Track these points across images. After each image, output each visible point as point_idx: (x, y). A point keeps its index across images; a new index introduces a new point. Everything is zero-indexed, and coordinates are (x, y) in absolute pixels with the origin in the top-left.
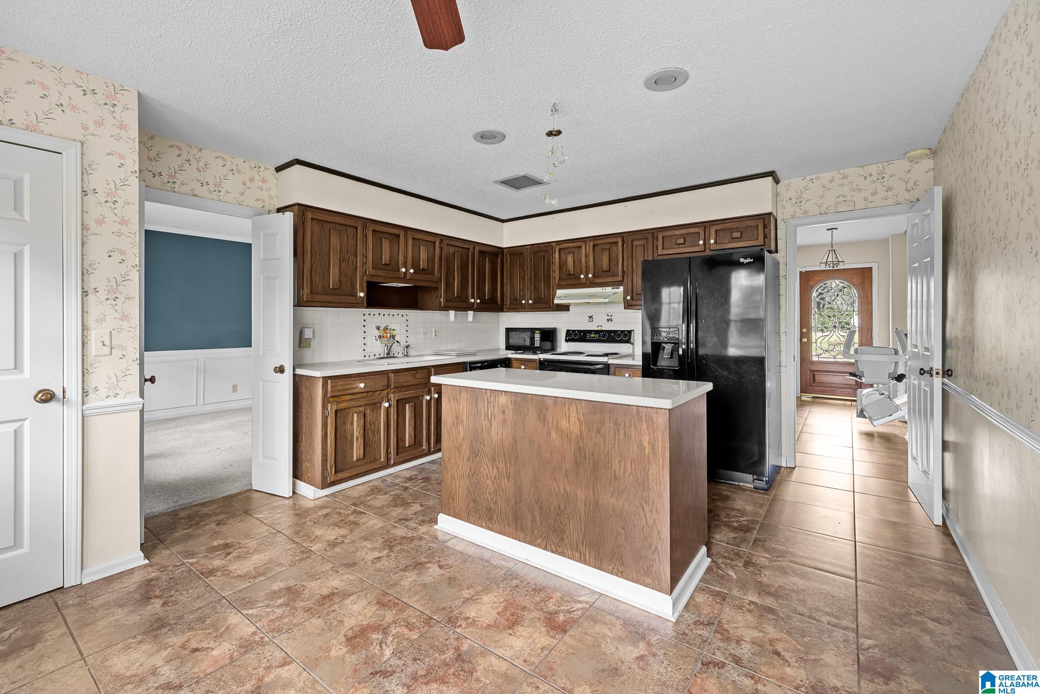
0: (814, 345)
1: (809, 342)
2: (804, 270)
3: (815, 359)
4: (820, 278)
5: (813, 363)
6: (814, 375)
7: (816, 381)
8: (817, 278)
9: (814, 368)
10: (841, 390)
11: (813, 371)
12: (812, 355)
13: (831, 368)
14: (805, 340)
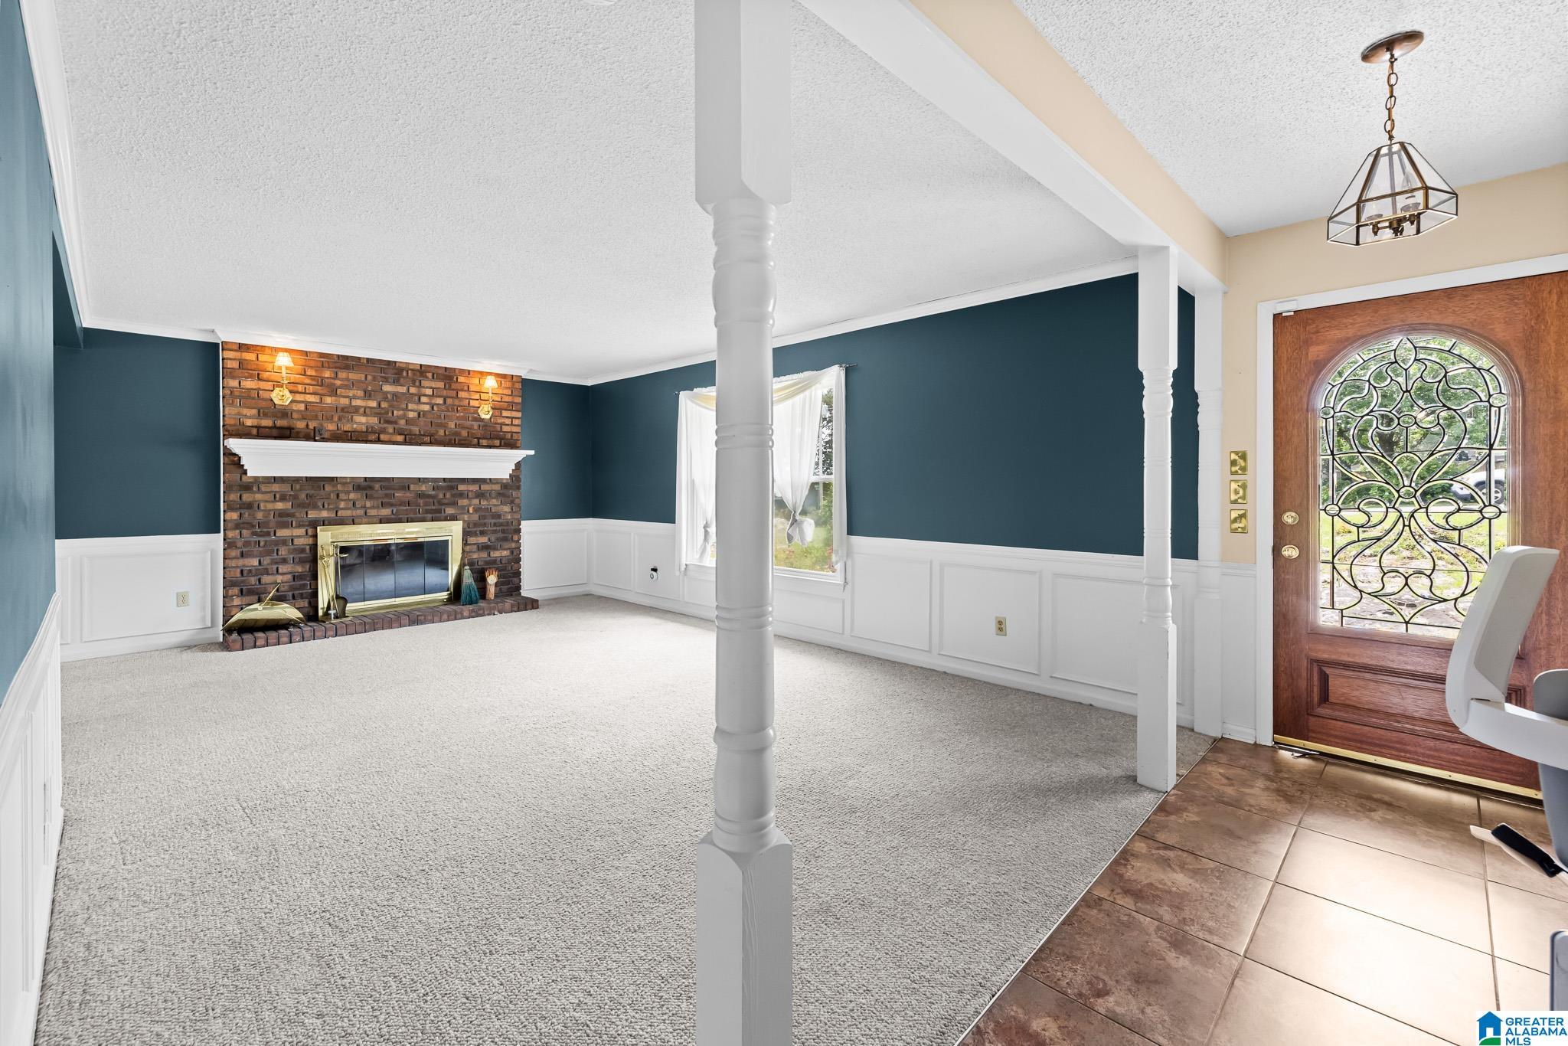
0: (1324, 573)
1: (1307, 557)
2: (1288, 307)
3: (1327, 619)
4: (1350, 332)
5: (1318, 635)
6: (1324, 679)
7: (1332, 699)
8: (1336, 334)
9: (1324, 653)
10: (1431, 743)
11: (1321, 663)
12: (1315, 605)
13: (1395, 659)
14: (1290, 552)
